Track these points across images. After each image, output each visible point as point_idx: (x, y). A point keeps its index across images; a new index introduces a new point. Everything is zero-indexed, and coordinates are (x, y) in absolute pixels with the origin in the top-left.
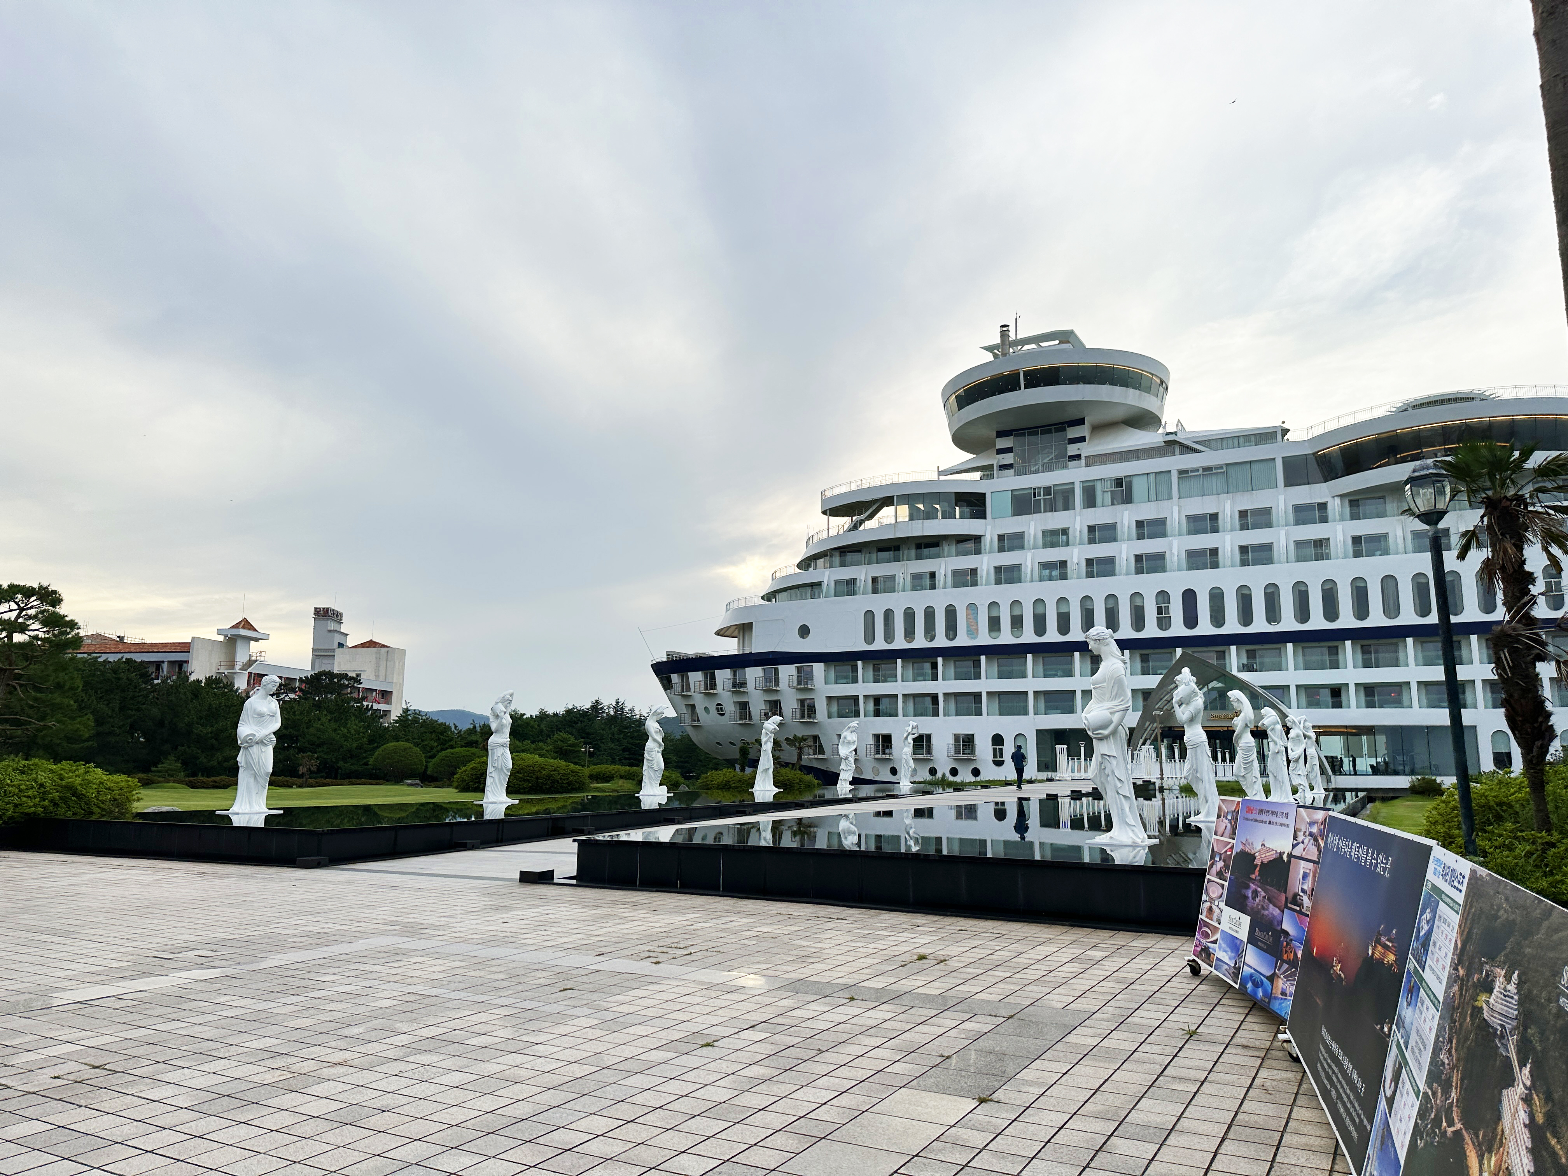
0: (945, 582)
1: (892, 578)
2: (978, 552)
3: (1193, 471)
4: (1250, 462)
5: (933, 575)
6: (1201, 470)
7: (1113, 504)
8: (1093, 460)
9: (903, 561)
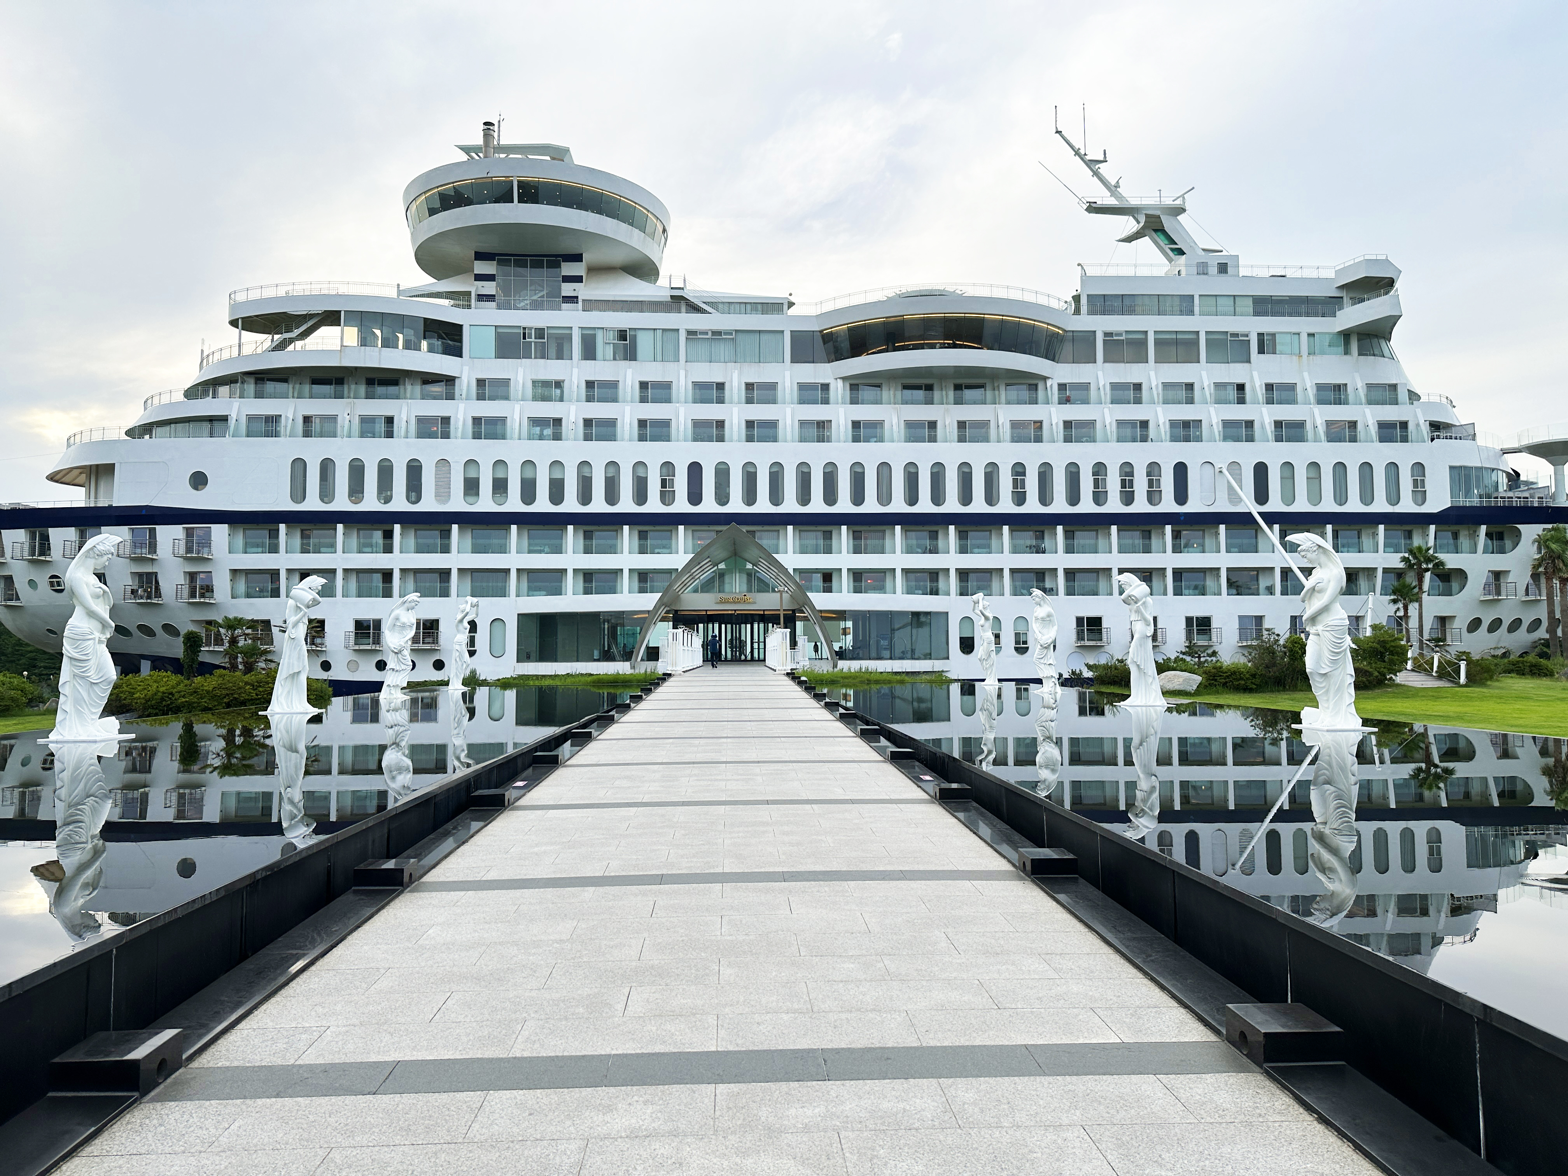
0: (407, 431)
1: (333, 419)
2: (450, 397)
3: (702, 333)
4: (760, 332)
5: (390, 420)
6: (710, 333)
7: (614, 359)
8: (591, 305)
9: (349, 397)
